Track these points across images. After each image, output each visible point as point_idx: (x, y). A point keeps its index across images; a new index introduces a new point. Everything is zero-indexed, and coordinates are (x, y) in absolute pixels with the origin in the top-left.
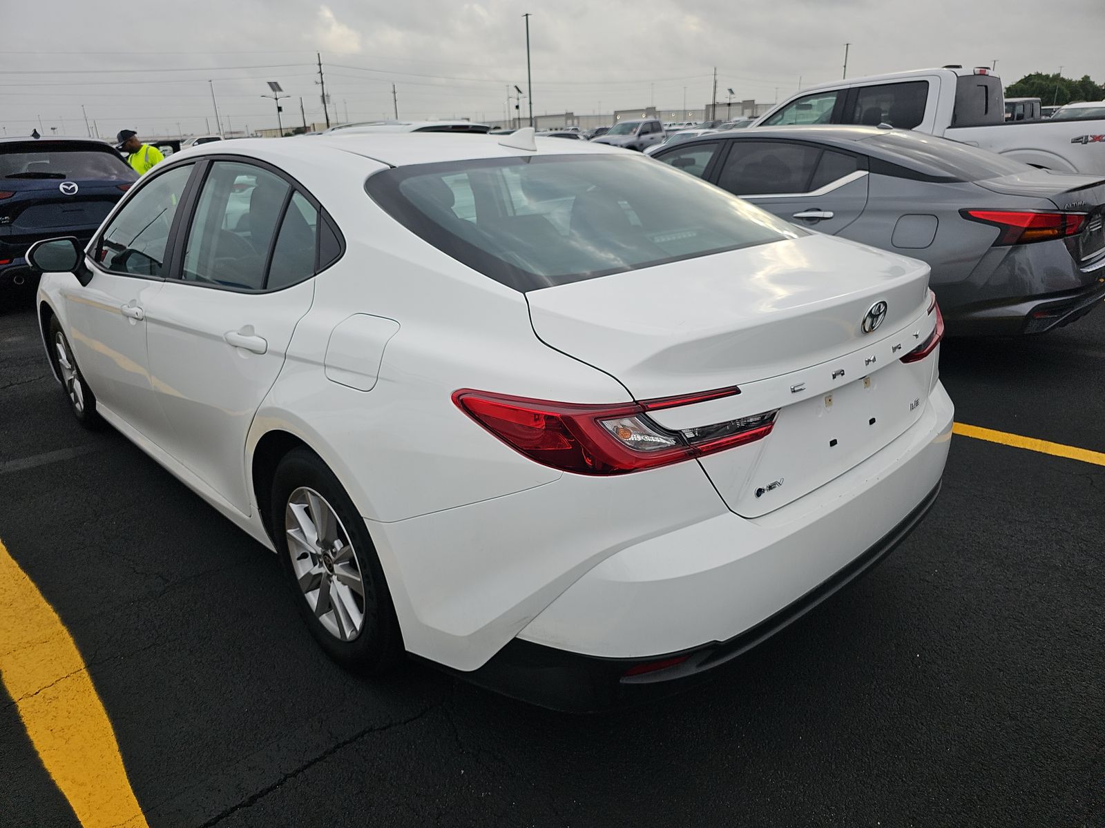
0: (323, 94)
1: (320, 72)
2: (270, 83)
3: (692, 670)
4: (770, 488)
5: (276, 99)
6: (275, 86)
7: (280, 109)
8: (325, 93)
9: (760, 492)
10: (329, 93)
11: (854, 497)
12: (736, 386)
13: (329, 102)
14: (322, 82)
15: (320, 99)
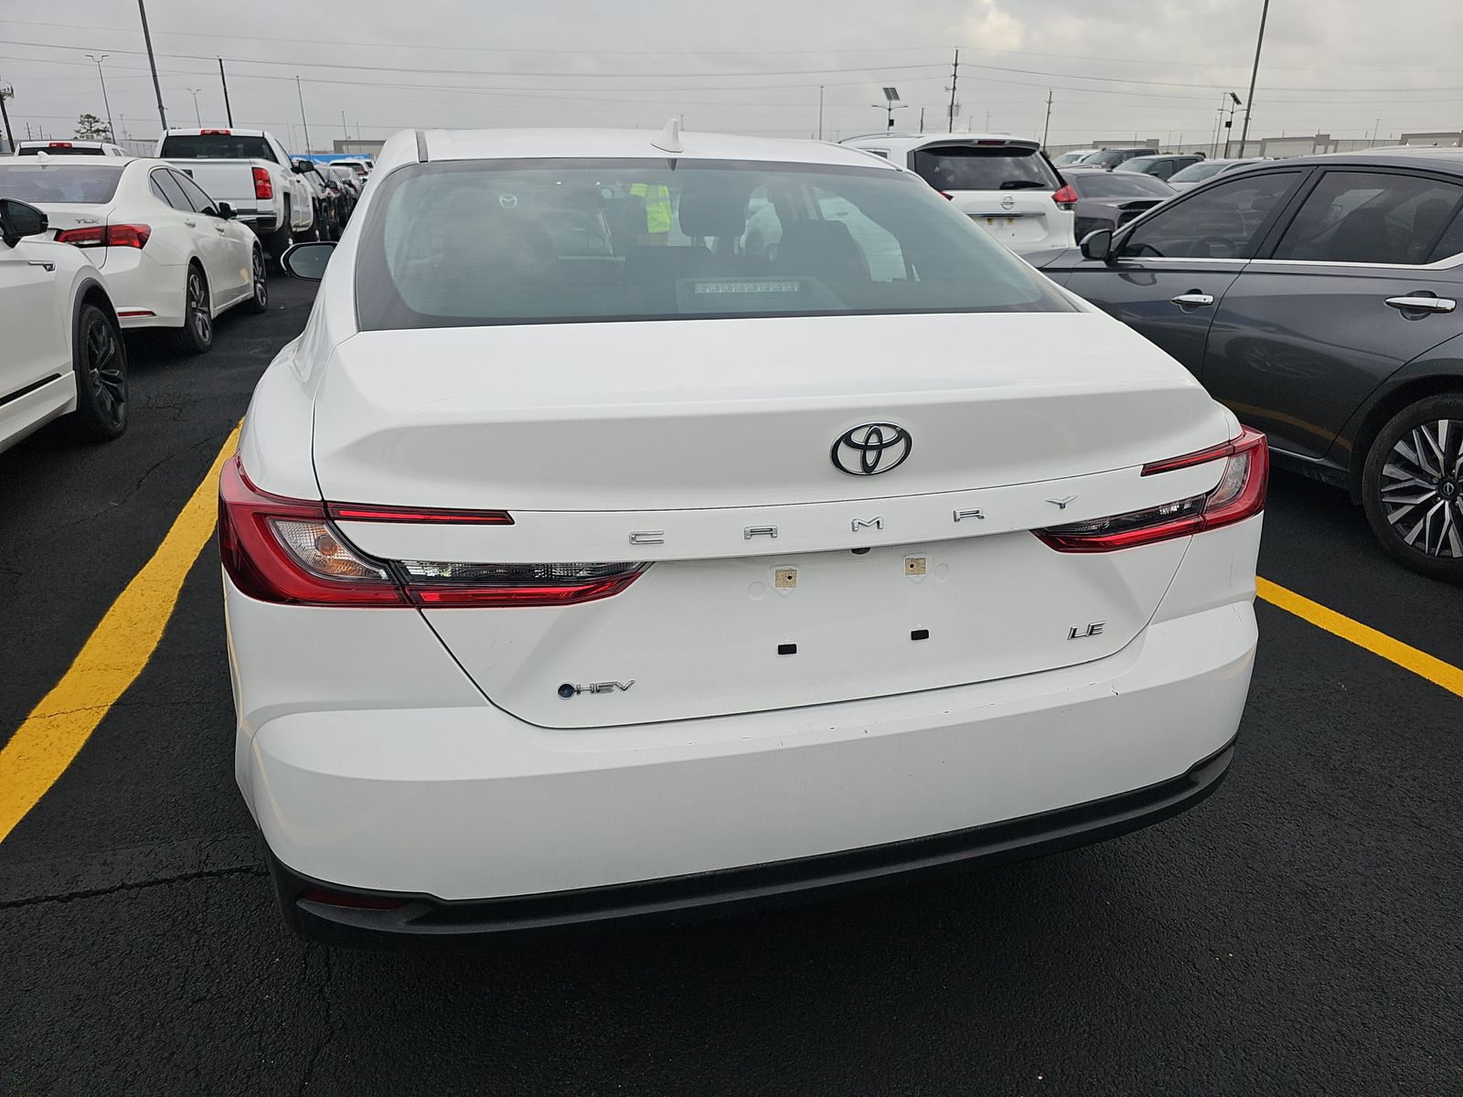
0: (953, 103)
1: (955, 75)
2: (886, 90)
3: (399, 925)
4: (597, 690)
5: (890, 110)
6: (891, 94)
7: (891, 122)
8: (955, 103)
9: (566, 690)
10: (960, 103)
11: (780, 747)
12: (506, 511)
13: (957, 115)
14: (954, 88)
15: (947, 110)
